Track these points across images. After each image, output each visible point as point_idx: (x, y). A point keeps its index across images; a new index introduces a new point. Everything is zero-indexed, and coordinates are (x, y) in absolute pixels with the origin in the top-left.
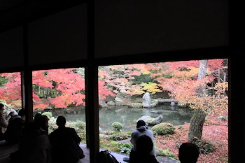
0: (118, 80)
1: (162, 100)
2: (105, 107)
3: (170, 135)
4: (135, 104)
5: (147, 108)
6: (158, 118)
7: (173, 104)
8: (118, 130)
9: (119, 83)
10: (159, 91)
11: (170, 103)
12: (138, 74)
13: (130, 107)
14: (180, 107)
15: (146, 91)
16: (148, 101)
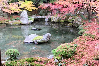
1: (38, 17)
5: (25, 25)
7: (47, 20)
8: (15, 58)
10: (34, 8)
11: (45, 19)
14: (54, 23)
15: (23, 9)
16: (26, 19)
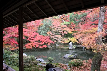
0: (56, 36)
1: (79, 46)
2: (51, 49)
3: (80, 67)
4: (65, 48)
5: (71, 49)
6: (75, 55)
9: (57, 37)
10: (76, 41)
11: (82, 47)
12: (66, 33)
13: (62, 49)
16: (71, 46)
